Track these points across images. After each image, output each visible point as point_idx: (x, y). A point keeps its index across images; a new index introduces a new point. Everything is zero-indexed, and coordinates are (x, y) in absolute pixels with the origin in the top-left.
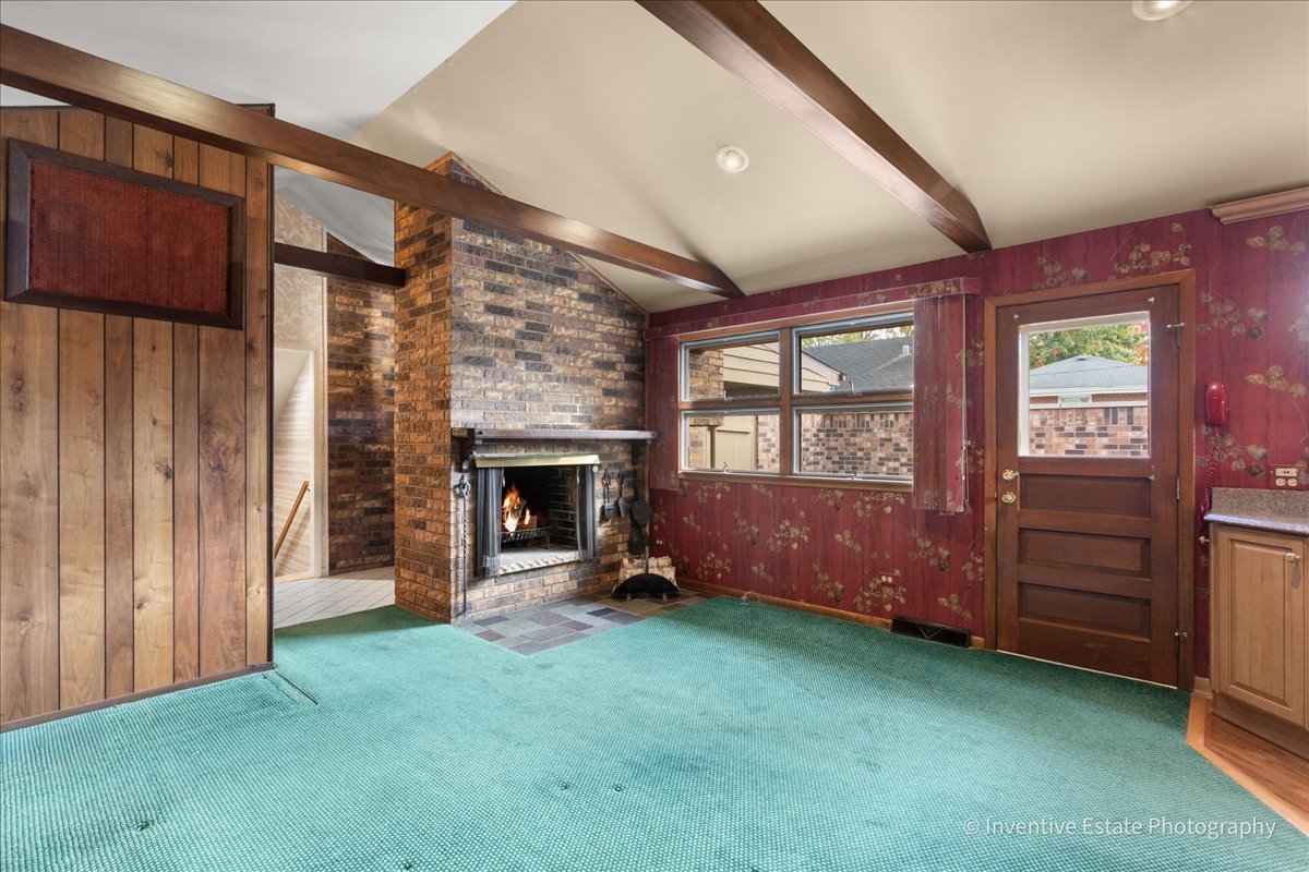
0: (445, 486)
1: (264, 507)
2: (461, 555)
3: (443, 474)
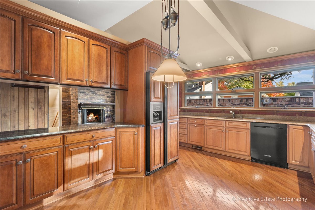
0: (77, 112)
1: (47, 114)
2: (80, 122)
3: (77, 110)
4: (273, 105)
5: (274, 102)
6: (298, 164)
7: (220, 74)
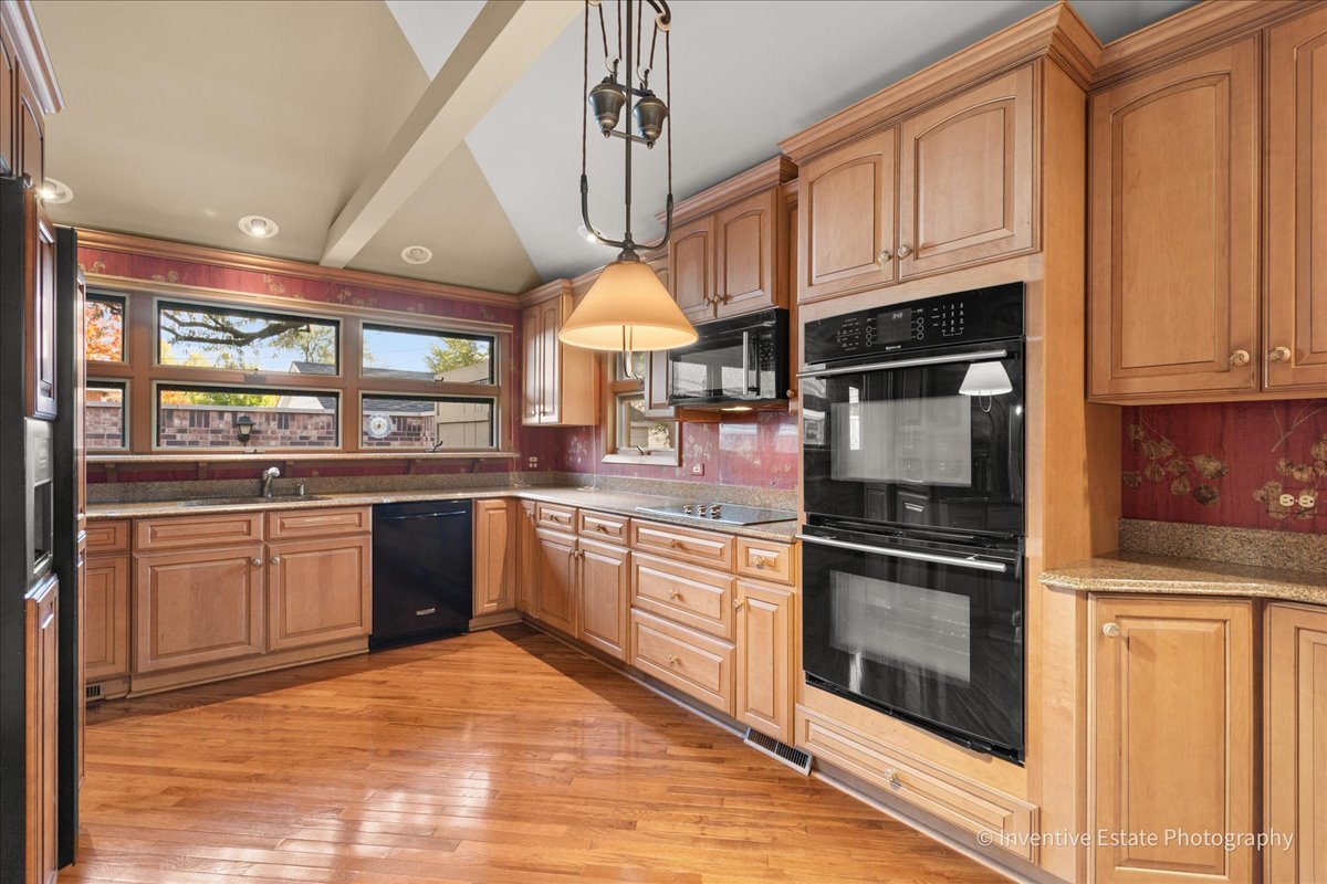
4: (276, 438)
5: (280, 427)
6: (495, 609)
7: (181, 281)
